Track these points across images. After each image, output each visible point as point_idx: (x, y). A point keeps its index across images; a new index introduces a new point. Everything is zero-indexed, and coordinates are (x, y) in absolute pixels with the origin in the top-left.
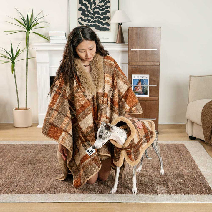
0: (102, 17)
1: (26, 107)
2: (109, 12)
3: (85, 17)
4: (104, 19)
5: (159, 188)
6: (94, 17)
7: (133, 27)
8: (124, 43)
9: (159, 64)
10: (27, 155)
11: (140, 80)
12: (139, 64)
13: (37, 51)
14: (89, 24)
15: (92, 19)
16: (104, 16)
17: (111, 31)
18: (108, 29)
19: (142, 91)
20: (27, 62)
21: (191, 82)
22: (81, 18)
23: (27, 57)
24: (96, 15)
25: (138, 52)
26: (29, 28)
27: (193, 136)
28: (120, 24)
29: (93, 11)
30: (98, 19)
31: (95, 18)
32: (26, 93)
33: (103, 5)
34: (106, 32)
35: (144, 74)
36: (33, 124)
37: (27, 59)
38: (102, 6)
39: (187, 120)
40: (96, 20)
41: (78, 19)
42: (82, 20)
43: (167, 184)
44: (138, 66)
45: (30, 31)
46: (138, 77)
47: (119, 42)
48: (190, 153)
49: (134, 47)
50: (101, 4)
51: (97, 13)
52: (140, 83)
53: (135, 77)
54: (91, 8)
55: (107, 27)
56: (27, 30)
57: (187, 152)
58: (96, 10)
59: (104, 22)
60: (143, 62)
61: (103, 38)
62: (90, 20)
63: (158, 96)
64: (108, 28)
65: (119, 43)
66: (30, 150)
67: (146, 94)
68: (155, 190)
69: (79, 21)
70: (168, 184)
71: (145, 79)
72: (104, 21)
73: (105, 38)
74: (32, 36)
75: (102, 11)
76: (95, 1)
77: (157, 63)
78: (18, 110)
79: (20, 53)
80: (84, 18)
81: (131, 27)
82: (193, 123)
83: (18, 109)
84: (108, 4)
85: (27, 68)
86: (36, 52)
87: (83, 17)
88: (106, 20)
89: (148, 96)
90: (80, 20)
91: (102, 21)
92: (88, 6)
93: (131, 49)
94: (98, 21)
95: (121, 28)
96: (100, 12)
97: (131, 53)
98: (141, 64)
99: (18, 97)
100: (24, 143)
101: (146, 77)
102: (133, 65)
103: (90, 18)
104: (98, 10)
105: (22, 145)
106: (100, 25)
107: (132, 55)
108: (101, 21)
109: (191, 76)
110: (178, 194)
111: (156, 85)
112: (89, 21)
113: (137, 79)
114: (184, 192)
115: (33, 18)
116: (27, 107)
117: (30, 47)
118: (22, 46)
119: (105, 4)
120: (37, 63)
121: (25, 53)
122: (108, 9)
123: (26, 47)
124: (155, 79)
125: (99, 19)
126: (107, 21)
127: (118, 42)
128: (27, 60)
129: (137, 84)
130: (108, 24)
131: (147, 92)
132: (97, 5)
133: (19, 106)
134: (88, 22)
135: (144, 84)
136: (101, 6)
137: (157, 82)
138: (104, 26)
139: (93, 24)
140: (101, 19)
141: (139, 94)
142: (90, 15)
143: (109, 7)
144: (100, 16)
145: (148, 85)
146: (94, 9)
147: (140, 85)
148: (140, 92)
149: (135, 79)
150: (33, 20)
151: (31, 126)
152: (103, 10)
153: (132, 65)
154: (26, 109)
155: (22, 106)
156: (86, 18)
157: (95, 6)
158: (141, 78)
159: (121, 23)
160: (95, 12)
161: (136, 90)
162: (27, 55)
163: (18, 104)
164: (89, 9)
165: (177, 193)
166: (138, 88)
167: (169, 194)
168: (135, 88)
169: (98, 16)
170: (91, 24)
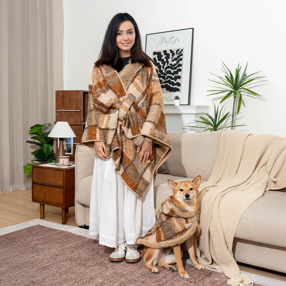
0: (173, 77)
2: (180, 70)
6: (166, 77)
15: (164, 80)
17: (181, 92)
24: (168, 75)
29: (165, 71)
30: (169, 79)
31: (167, 79)
33: (176, 63)
38: (175, 65)
40: (168, 80)
50: (173, 63)
51: (169, 72)
54: (163, 68)
55: (178, 87)
58: (168, 70)
59: (175, 82)
64: (179, 89)
72: (175, 80)
75: (174, 70)
76: (168, 60)
84: (180, 62)
91: (173, 81)
92: (161, 66)
94: (169, 82)
96: (172, 71)
104: (170, 69)
106: (171, 86)
108: (172, 81)
119: (178, 62)
122: (180, 68)
125: (170, 79)
126: (178, 80)
130: (179, 84)
132: (170, 64)
136: (173, 64)
138: (174, 87)
140: (172, 79)
142: (161, 75)
143: (181, 65)
144: (171, 75)
146: (166, 68)
152: (175, 68)
157: (167, 64)
160: (167, 71)
164: (162, 69)
169: (170, 75)
170: (163, 85)
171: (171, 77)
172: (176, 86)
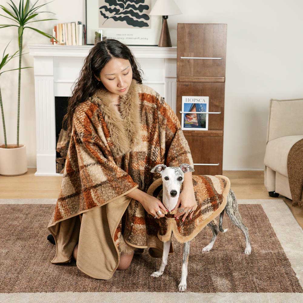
0: (137, 6)
1: (18, 143)
3: (110, 5)
4: (141, 8)
5: (220, 282)
6: (125, 6)
7: (184, 24)
8: (171, 47)
9: (223, 80)
10: (15, 223)
11: (195, 104)
12: (194, 81)
13: (35, 57)
14: (118, 16)
15: (122, 9)
16: (140, 4)
17: (150, 28)
18: (146, 25)
19: (197, 121)
20: (20, 74)
21: (272, 108)
22: (105, 7)
23: (20, 66)
24: (129, 2)
25: (192, 62)
26: (22, 22)
27: (275, 191)
28: (165, 18)
30: (130, 8)
31: (127, 8)
32: (18, 122)
34: (144, 29)
35: (201, 96)
36: (28, 169)
37: (20, 69)
39: (266, 167)
40: (128, 10)
41: (101, 8)
42: (107, 9)
43: (231, 274)
44: (192, 83)
45: (25, 26)
46: (191, 100)
47: (163, 44)
48: (269, 220)
49: (185, 54)
52: (195, 109)
53: (187, 99)
55: (145, 21)
56: (20, 24)
57: (264, 218)
59: (140, 14)
60: (199, 77)
61: (139, 38)
62: (119, 10)
63: (222, 129)
64: (147, 23)
65: (163, 46)
66: (21, 215)
67: (203, 126)
68: (213, 286)
69: (101, 12)
70: (234, 274)
71: (201, 104)
72: (141, 11)
73: (142, 39)
74: (27, 33)
77: (221, 79)
78: (5, 148)
79: (7, 59)
80: (109, 7)
81: (181, 24)
82: (274, 172)
83: (6, 146)
85: (19, 83)
86: (34, 59)
87: (107, 5)
88: (144, 10)
89: (206, 129)
90: (103, 10)
91: (137, 11)
93: (182, 58)
94: (131, 12)
95: (166, 23)
97: (181, 63)
98: (196, 80)
99: (4, 128)
100: (12, 202)
101: (204, 100)
102: (184, 82)
103: (118, 7)
105: (9, 205)
106: (135, 19)
107: (182, 66)
108: (135, 11)
109: (272, 100)
110: (247, 292)
111: (219, 112)
112: (117, 11)
113: (189, 102)
114: (258, 288)
115: (30, 4)
116: (20, 144)
117: (24, 51)
118: (12, 49)
120: (35, 76)
121: (17, 59)
123: (19, 50)
124: (217, 104)
125: (132, 9)
126: (145, 12)
127: (161, 45)
128: (20, 71)
129: (191, 111)
130: (146, 17)
131: (205, 123)
133: (6, 141)
134: (115, 13)
135: (201, 110)
137: (221, 108)
138: (140, 20)
139: (123, 16)
140: (136, 9)
141: (193, 126)
142: (118, 2)
145: (207, 112)
147: (194, 112)
148: (193, 122)
149: (187, 102)
150: (30, 8)
151: (26, 173)
153: (182, 82)
154: (18, 146)
155: (12, 141)
156: (113, 7)
158: (196, 102)
159: (167, 16)
161: (188, 120)
162: (20, 62)
163: (5, 139)
165: (246, 290)
166: (192, 116)
167: (234, 292)
168: (186, 117)
169: (132, 4)
170: (121, 16)
171: (133, 7)
172: (142, 20)
